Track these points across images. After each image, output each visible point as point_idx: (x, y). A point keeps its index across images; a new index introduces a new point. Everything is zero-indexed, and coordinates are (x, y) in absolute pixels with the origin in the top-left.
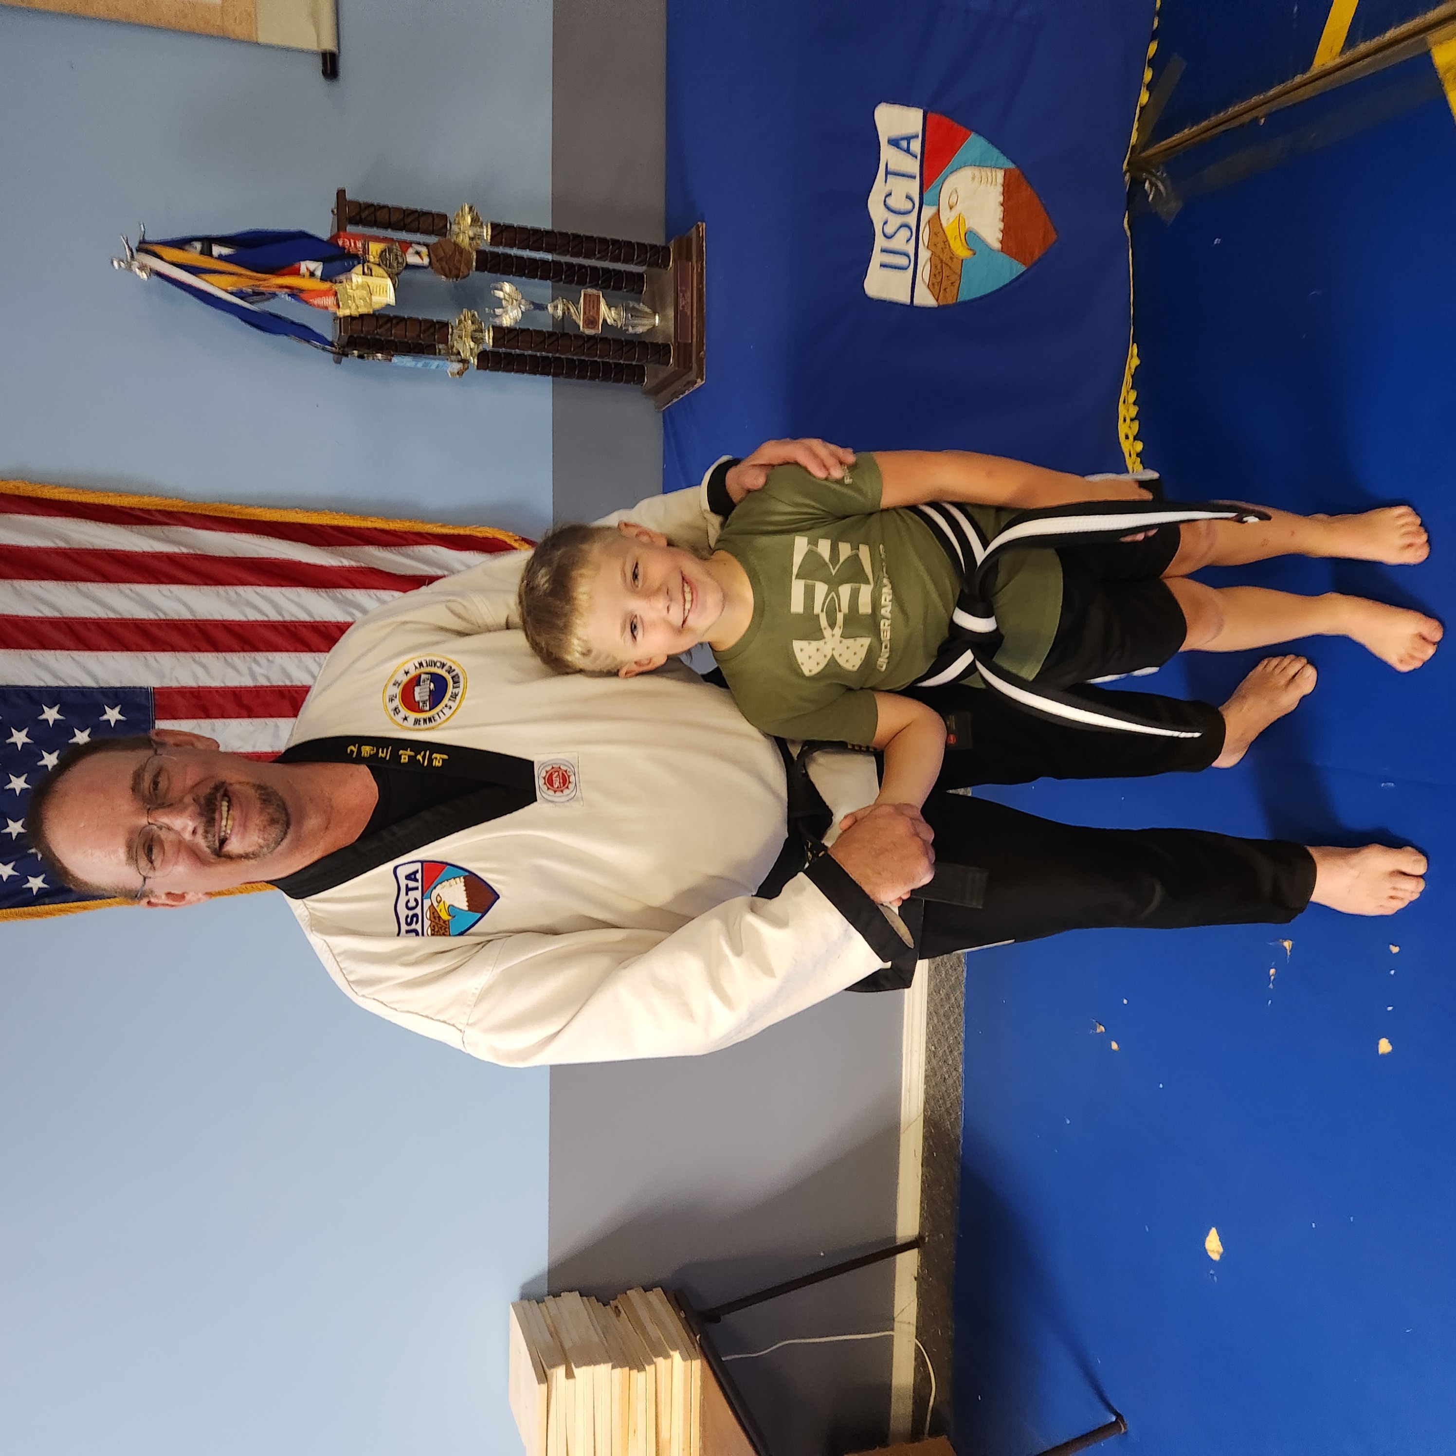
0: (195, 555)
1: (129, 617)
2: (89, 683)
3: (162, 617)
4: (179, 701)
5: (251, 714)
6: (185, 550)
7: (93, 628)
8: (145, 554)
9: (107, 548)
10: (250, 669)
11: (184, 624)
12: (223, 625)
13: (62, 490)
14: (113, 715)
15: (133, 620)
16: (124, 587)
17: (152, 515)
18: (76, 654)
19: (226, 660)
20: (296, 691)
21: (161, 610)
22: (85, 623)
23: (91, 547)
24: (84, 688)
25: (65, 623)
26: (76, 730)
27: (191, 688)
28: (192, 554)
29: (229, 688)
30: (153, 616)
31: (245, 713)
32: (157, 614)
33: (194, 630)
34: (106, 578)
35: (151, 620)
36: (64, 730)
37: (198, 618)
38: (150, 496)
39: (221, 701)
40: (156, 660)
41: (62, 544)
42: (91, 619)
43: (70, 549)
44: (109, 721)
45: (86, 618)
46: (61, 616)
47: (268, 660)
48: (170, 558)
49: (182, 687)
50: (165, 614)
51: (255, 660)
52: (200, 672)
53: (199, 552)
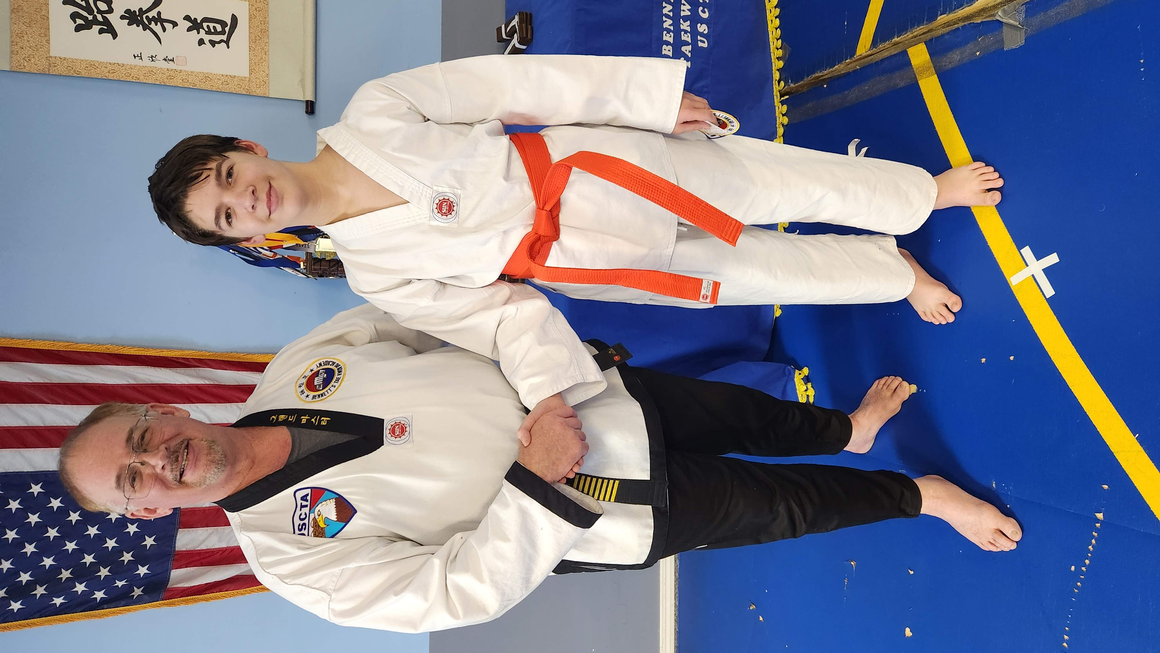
0: (214, 385)
13: (135, 349)
17: (190, 362)
28: (211, 385)
38: (189, 349)
53: (216, 383)
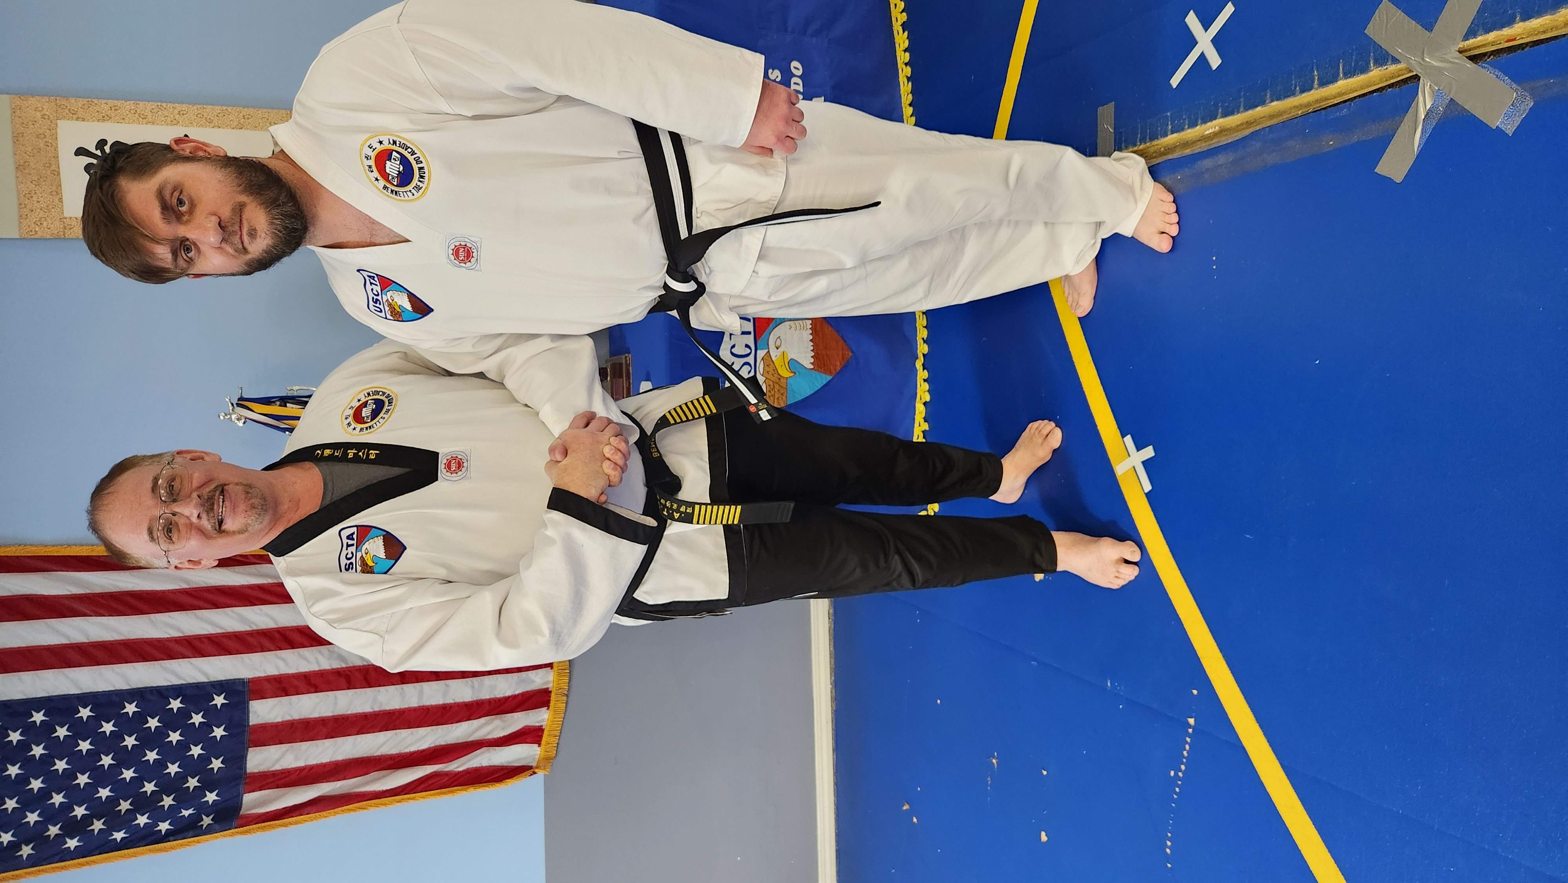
1: (231, 630)
2: (202, 679)
3: (255, 628)
4: (267, 685)
5: (317, 689)
6: (270, 581)
7: (206, 641)
8: (243, 587)
9: (217, 585)
10: (316, 659)
11: (270, 632)
12: (297, 629)
14: (219, 700)
15: (234, 632)
16: (228, 610)
18: (193, 660)
19: (299, 654)
20: (349, 671)
21: (253, 623)
22: (200, 638)
23: (205, 585)
24: (198, 683)
25: (186, 640)
26: (192, 714)
27: (274, 676)
29: (301, 673)
30: (248, 629)
31: (313, 690)
32: (251, 627)
33: (277, 635)
34: (216, 606)
35: (247, 631)
36: (184, 714)
37: (280, 626)
39: (296, 682)
40: (250, 659)
41: (184, 586)
42: (203, 635)
43: (190, 588)
44: (216, 705)
45: (201, 635)
46: (182, 635)
47: (329, 650)
48: (260, 588)
49: (268, 676)
50: (256, 625)
51: (320, 652)
52: (281, 664)
